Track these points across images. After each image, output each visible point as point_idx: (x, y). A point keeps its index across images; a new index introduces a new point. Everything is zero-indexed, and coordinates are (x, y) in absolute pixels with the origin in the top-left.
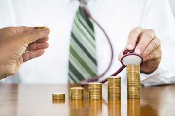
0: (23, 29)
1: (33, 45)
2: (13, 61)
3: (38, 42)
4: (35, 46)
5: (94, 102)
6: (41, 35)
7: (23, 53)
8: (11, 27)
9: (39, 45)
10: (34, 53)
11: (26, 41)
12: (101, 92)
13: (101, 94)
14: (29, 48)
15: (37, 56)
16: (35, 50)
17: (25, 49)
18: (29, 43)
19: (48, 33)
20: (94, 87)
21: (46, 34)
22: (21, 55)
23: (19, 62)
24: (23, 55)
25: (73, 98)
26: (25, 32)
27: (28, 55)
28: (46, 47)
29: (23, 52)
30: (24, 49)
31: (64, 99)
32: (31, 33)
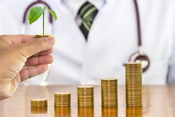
0: (21, 38)
1: (33, 59)
2: (8, 80)
3: (40, 54)
4: (36, 60)
5: (83, 111)
6: (44, 46)
7: (20, 70)
8: (5, 36)
9: (42, 59)
10: (34, 70)
11: (24, 54)
12: (92, 98)
13: (93, 100)
14: (29, 63)
15: (39, 73)
16: (36, 65)
17: (24, 64)
18: (28, 57)
19: (53, 44)
20: (83, 92)
21: (50, 45)
22: (18, 72)
23: (15, 81)
24: (21, 72)
25: (57, 105)
26: (23, 42)
27: (27, 72)
28: (50, 62)
29: (21, 68)
30: (21, 64)
31: (46, 107)
32: (31, 43)
